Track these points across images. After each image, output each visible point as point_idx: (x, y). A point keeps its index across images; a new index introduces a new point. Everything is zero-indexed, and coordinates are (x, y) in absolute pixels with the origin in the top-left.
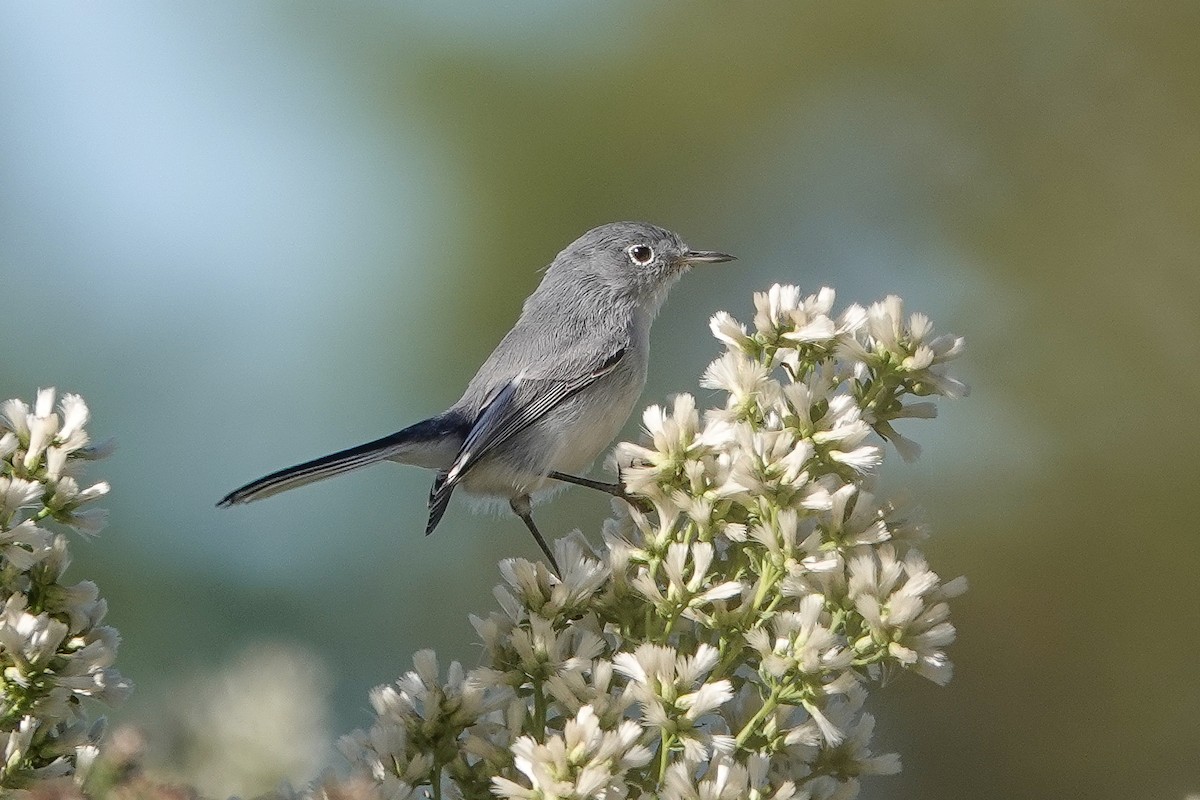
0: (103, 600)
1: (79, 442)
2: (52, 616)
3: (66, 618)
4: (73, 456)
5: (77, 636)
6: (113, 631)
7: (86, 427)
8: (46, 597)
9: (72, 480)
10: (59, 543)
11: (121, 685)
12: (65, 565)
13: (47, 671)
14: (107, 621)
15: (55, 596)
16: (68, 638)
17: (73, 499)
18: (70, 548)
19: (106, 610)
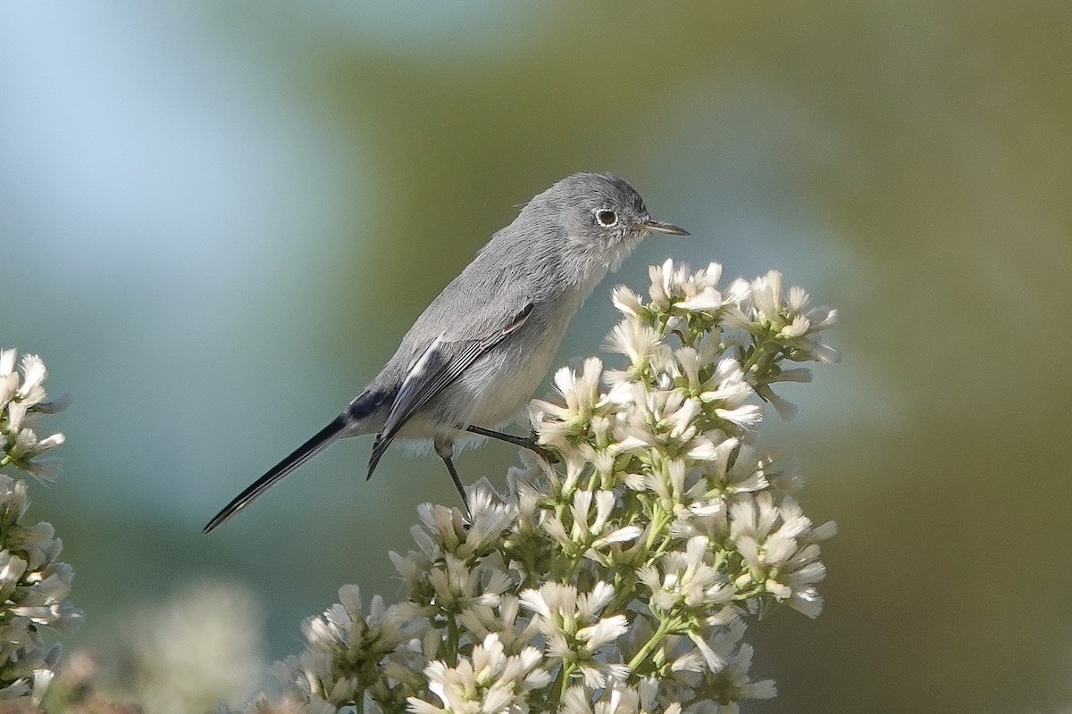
0: (59, 540)
1: (38, 397)
2: (12, 553)
3: (25, 555)
4: (33, 409)
5: (35, 571)
6: (67, 567)
7: (43, 384)
8: (8, 536)
9: (31, 431)
10: (20, 488)
11: (75, 615)
12: (25, 508)
13: (8, 602)
14: (62, 558)
15: (17, 535)
16: (27, 573)
17: (32, 448)
18: (28, 492)
19: (61, 548)
